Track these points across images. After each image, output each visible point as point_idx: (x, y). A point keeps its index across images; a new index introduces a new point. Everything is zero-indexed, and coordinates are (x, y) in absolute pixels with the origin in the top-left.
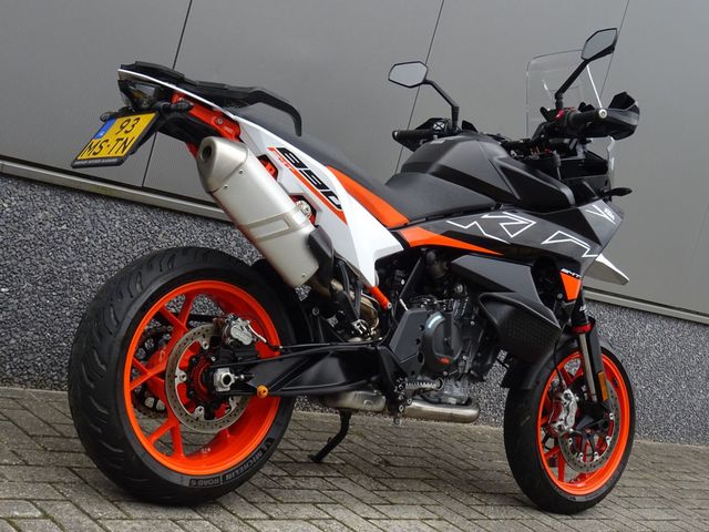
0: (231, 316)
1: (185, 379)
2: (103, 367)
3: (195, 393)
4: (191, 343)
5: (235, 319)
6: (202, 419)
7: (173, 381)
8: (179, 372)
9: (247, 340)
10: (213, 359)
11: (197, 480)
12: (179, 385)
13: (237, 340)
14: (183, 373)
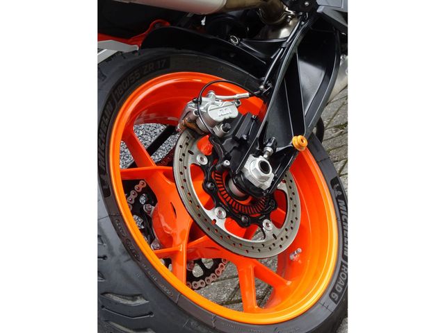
0: (191, 106)
1: (224, 214)
2: (140, 301)
3: (247, 215)
4: (188, 173)
5: (199, 103)
6: (277, 232)
7: (217, 229)
8: (212, 214)
9: (233, 112)
10: (226, 163)
11: (334, 290)
12: (226, 225)
13: (225, 121)
14: (217, 210)
